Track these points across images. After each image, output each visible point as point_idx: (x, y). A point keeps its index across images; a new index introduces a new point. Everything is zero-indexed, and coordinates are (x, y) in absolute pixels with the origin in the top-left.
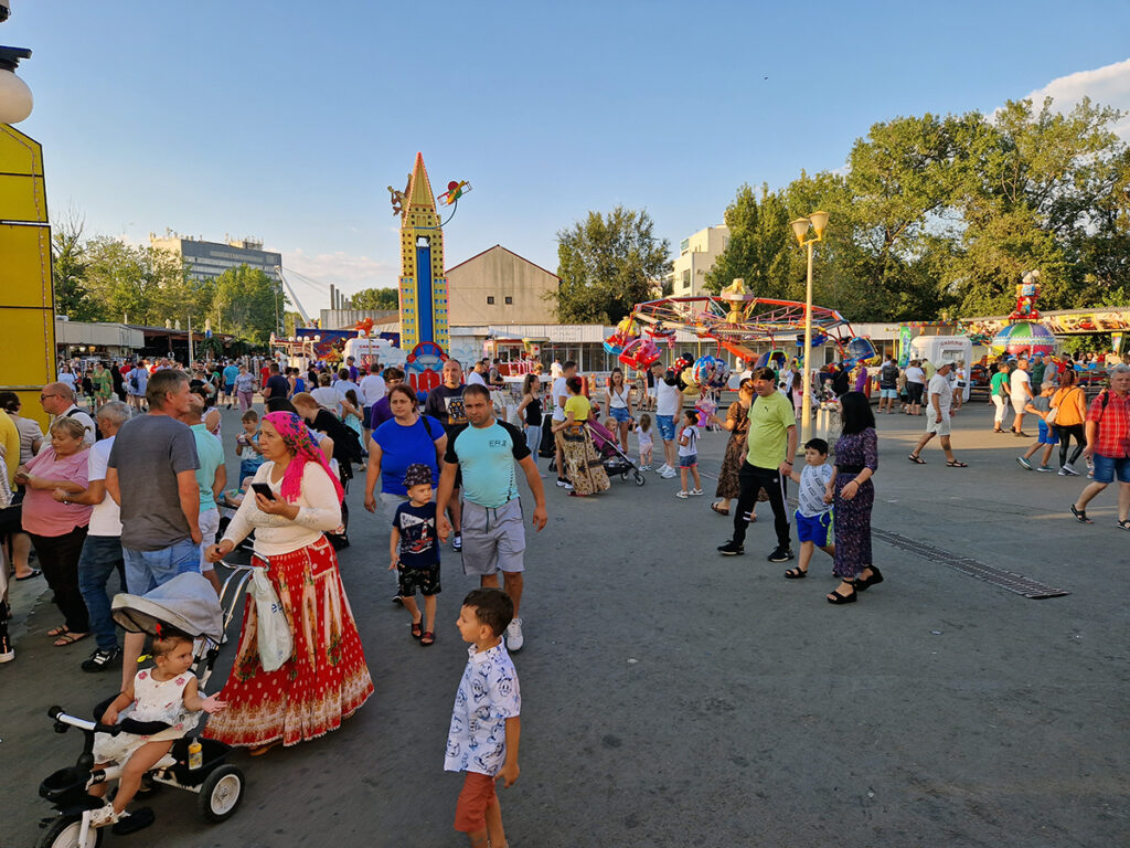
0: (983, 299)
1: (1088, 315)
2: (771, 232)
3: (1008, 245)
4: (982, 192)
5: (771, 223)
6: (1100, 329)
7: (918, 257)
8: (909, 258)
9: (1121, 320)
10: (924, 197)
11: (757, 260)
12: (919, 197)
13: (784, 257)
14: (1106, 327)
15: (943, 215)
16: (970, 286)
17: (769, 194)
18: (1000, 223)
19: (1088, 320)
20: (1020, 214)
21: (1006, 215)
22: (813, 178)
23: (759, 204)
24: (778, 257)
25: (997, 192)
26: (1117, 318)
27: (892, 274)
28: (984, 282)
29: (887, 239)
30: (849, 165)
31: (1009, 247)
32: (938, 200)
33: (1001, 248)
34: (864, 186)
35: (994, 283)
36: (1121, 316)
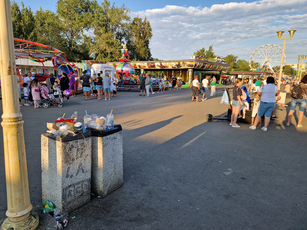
0: (102, 58)
1: (135, 63)
2: (28, 23)
3: (108, 42)
4: (100, 25)
5: (27, 19)
6: (138, 68)
7: (81, 44)
8: (79, 43)
9: (144, 65)
10: (83, 22)
11: (23, 33)
12: (81, 22)
13: (34, 34)
14: (140, 67)
15: (88, 31)
16: (98, 54)
17: (25, 8)
18: (104, 35)
19: (135, 65)
20: (110, 33)
21: (106, 33)
22: (44, 11)
23: (21, 10)
24: (32, 34)
25: (104, 25)
26: (143, 65)
27: (74, 47)
28: (101, 53)
29: (72, 35)
30: (57, 7)
31: (108, 43)
32: (87, 25)
33: (106, 43)
34: (63, 15)
35: (104, 54)
36: (144, 64)
